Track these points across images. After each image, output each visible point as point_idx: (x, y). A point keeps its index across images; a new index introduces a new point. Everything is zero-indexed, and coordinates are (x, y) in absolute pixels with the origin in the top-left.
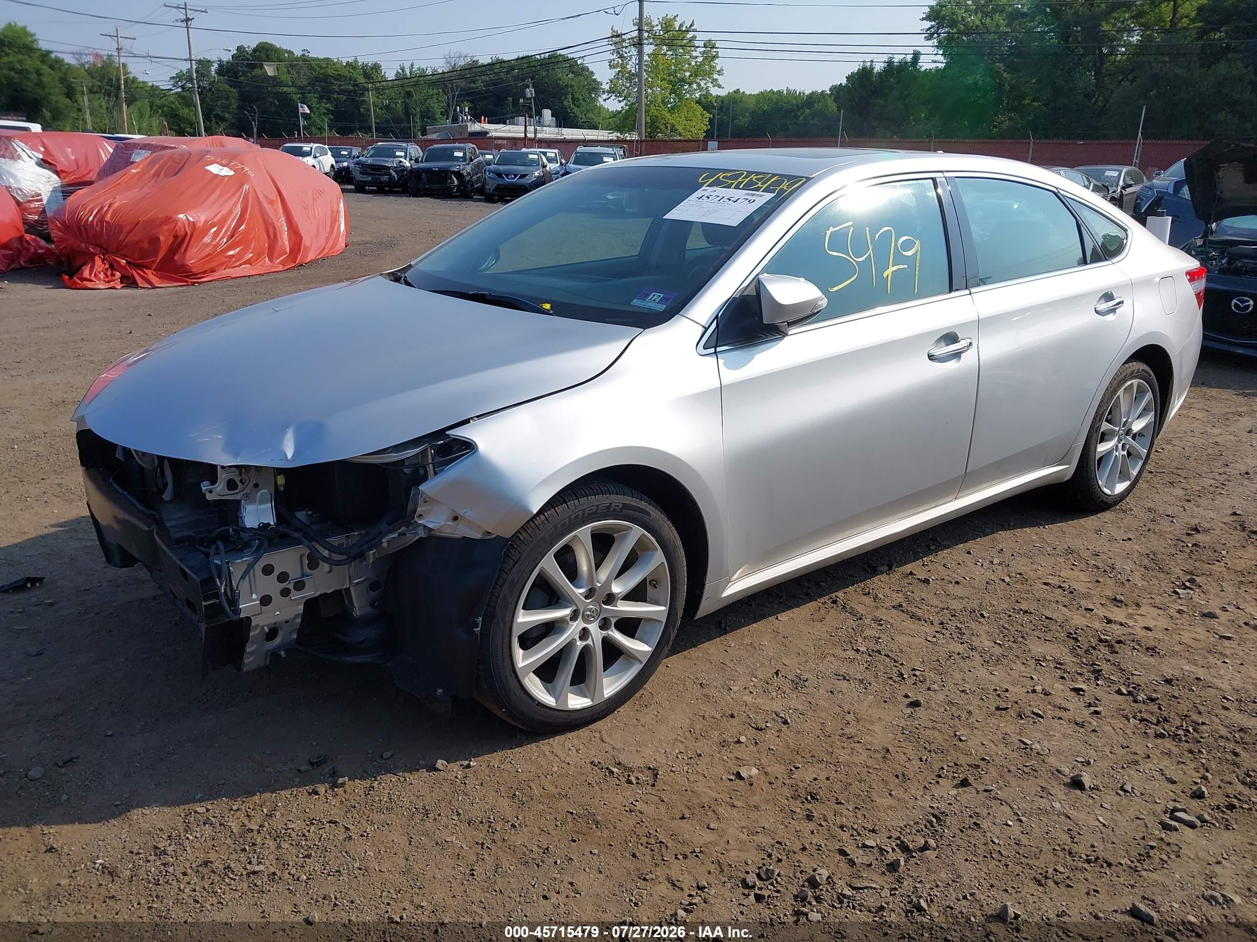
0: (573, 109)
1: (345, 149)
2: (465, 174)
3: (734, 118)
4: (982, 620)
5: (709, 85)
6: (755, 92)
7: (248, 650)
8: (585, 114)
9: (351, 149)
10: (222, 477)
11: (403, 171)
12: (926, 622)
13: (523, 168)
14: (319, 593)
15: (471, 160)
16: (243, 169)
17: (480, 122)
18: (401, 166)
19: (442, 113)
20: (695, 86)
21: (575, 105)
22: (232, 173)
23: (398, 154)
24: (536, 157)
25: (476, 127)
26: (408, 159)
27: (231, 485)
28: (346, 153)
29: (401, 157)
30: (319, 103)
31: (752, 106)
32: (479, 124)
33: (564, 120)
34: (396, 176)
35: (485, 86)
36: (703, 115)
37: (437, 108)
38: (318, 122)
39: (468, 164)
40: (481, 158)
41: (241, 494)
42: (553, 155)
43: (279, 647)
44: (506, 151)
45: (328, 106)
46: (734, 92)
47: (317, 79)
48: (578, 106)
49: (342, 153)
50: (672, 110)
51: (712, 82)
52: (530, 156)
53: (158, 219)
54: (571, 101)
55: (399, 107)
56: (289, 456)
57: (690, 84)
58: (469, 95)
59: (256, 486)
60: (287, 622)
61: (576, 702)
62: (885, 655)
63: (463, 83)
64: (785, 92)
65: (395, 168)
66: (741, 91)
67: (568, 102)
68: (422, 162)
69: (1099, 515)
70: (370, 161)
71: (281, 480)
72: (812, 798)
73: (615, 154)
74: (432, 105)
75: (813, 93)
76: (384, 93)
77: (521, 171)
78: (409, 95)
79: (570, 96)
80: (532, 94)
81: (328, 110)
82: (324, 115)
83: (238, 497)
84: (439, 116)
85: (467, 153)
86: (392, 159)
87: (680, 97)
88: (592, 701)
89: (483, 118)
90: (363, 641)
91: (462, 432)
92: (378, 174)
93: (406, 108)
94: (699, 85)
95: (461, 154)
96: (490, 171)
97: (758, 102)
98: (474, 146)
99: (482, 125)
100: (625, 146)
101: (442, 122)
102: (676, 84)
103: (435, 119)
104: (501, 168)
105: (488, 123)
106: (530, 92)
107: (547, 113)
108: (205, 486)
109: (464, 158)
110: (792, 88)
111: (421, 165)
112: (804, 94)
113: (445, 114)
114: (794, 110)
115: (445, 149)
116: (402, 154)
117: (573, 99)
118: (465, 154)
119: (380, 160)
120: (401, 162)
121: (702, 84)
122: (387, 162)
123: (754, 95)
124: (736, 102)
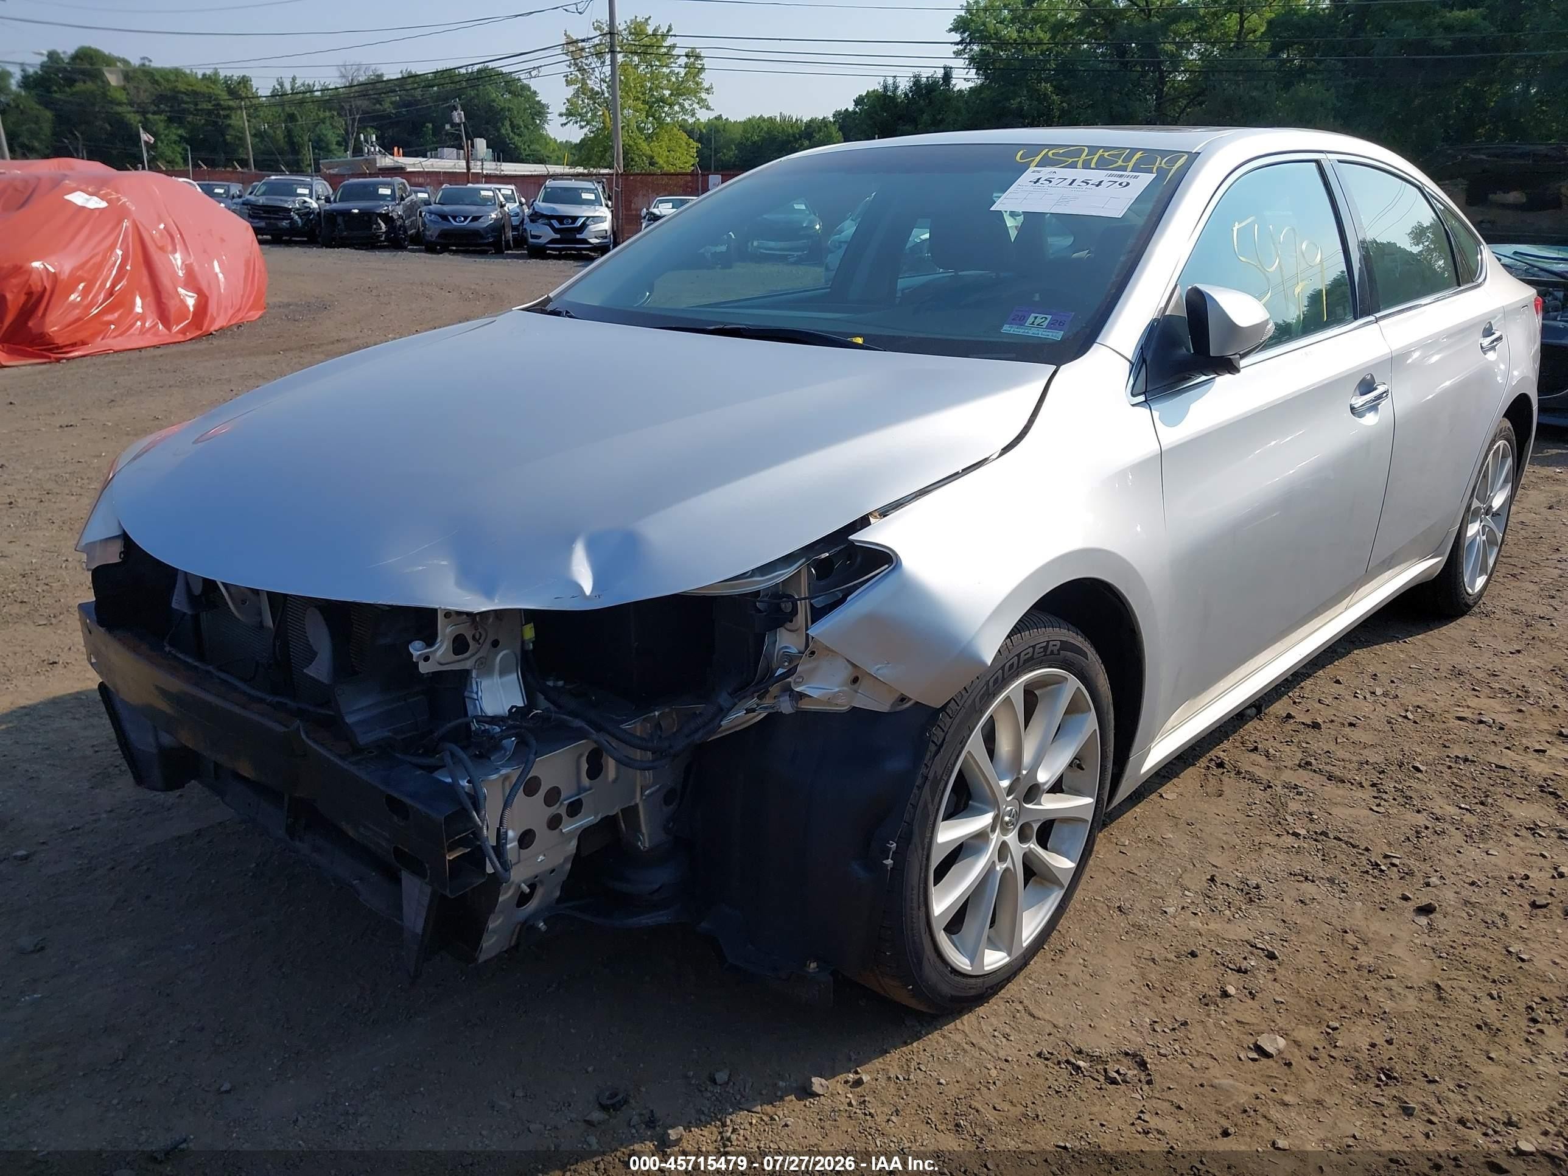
0: (513, 138)
1: (220, 187)
2: (395, 217)
3: (716, 152)
4: (1419, 775)
5: (696, 106)
6: (742, 118)
7: (491, 925)
8: (529, 146)
9: (228, 186)
10: (446, 631)
11: (309, 214)
13: (473, 208)
14: (599, 817)
15: (402, 199)
16: (119, 199)
17: (393, 154)
18: (307, 207)
19: (339, 144)
20: (676, 108)
21: (515, 133)
22: (104, 204)
23: (300, 191)
24: (491, 194)
25: (387, 161)
26: (314, 198)
27: (460, 645)
28: (221, 191)
29: (304, 195)
30: (167, 127)
31: (738, 136)
32: (391, 157)
33: (503, 151)
34: (299, 221)
35: (394, 109)
36: (688, 145)
37: (332, 137)
38: (168, 153)
39: (399, 204)
40: (413, 196)
41: (474, 659)
42: (510, 192)
43: (535, 915)
44: (449, 186)
45: (180, 132)
46: (716, 118)
47: (160, 99)
48: (519, 135)
49: (217, 191)
50: (649, 138)
51: (698, 103)
52: (483, 193)
54: (509, 129)
55: (280, 135)
56: (588, 589)
57: (671, 106)
58: (373, 119)
59: (495, 644)
60: (553, 871)
61: (994, 959)
62: (1335, 838)
63: (364, 104)
64: (778, 119)
65: (298, 209)
66: (724, 118)
67: (506, 129)
68: (335, 201)
69: (1458, 621)
70: (262, 201)
71: (529, 632)
72: (1388, 1077)
73: (597, 189)
74: (324, 132)
75: (812, 121)
76: (258, 116)
77: (472, 213)
78: (291, 118)
79: (507, 123)
80: (461, 119)
81: (181, 136)
82: (175, 143)
83: (468, 665)
84: (334, 147)
85: (397, 190)
86: (292, 198)
87: (660, 121)
88: (1009, 955)
89: (396, 149)
90: (658, 890)
91: (876, 535)
92: (276, 219)
93: (289, 134)
94: (682, 106)
95: (388, 192)
96: (431, 213)
97: (745, 131)
98: (404, 181)
99: (396, 158)
100: (604, 180)
101: (339, 154)
102: (653, 106)
103: (330, 151)
104: (446, 208)
105: (404, 155)
106: (458, 116)
107: (481, 144)
108: (416, 649)
109: (393, 196)
110: (786, 113)
111: (334, 206)
112: (801, 121)
113: (343, 143)
114: (790, 142)
115: (365, 186)
116: (306, 191)
117: (512, 126)
118: (393, 191)
119: (277, 200)
120: (305, 202)
121: (686, 104)
122: (286, 201)
123: (740, 123)
124: (719, 131)
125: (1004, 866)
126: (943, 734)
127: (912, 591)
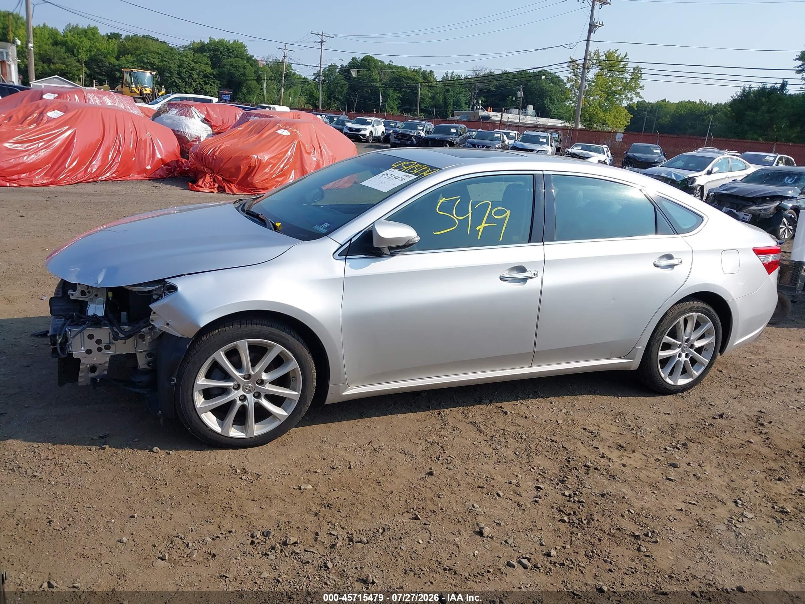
0: (549, 105)
1: (393, 122)
2: (455, 143)
3: (658, 118)
5: (634, 96)
6: (677, 101)
7: (80, 375)
8: (557, 110)
9: (397, 123)
10: (79, 289)
11: (420, 138)
12: (484, 434)
13: (489, 142)
14: (118, 353)
15: (461, 135)
16: (296, 132)
17: (487, 110)
18: (419, 135)
19: (466, 103)
20: (624, 96)
21: (551, 103)
22: (289, 134)
23: (419, 128)
24: (499, 135)
25: (484, 113)
26: (424, 131)
27: (83, 293)
28: (393, 125)
29: (420, 130)
30: (393, 93)
31: (673, 111)
32: (486, 112)
33: (541, 112)
34: (415, 141)
35: (495, 88)
36: (626, 115)
37: (463, 100)
39: (459, 137)
40: (468, 134)
41: (88, 298)
42: (514, 135)
43: (97, 376)
44: (482, 130)
45: (398, 95)
46: (662, 101)
47: (395, 79)
48: (553, 104)
49: (391, 124)
50: (605, 111)
51: (635, 94)
52: (496, 135)
53: (242, 156)
54: (549, 101)
55: (441, 98)
56: (99, 282)
57: (620, 95)
58: (484, 93)
59: (96, 295)
60: (100, 364)
61: (235, 433)
62: (441, 446)
63: (482, 86)
64: (698, 103)
65: (416, 136)
66: (667, 100)
67: (547, 101)
68: (431, 134)
70: (401, 131)
71: (110, 295)
72: (328, 506)
73: (548, 137)
74: (460, 98)
75: (717, 105)
76: (433, 89)
77: (487, 144)
78: (448, 91)
79: (549, 98)
80: (521, 95)
81: (399, 97)
82: (395, 99)
83: (86, 300)
84: (464, 105)
85: (459, 130)
86: (414, 131)
87: (612, 103)
88: (246, 435)
89: (489, 108)
90: (141, 382)
91: (173, 281)
92: (405, 140)
93: (445, 98)
94: (626, 96)
95: (454, 131)
96: (468, 143)
97: (677, 108)
98: (465, 126)
99: (488, 112)
100: (560, 132)
101: (465, 109)
102: (610, 95)
103: (461, 107)
104: (475, 141)
105: (492, 111)
106: (520, 94)
107: (530, 107)
108: (70, 292)
109: (456, 133)
110: (703, 100)
111: (430, 136)
112: (711, 104)
113: (468, 104)
114: (703, 115)
115: (446, 127)
116: (421, 128)
117: (551, 100)
118: (457, 131)
119: (407, 131)
120: (419, 133)
121: (629, 95)
122: (411, 132)
123: (676, 103)
124: (662, 108)
125: (242, 403)
126: (199, 348)
127: (181, 300)
